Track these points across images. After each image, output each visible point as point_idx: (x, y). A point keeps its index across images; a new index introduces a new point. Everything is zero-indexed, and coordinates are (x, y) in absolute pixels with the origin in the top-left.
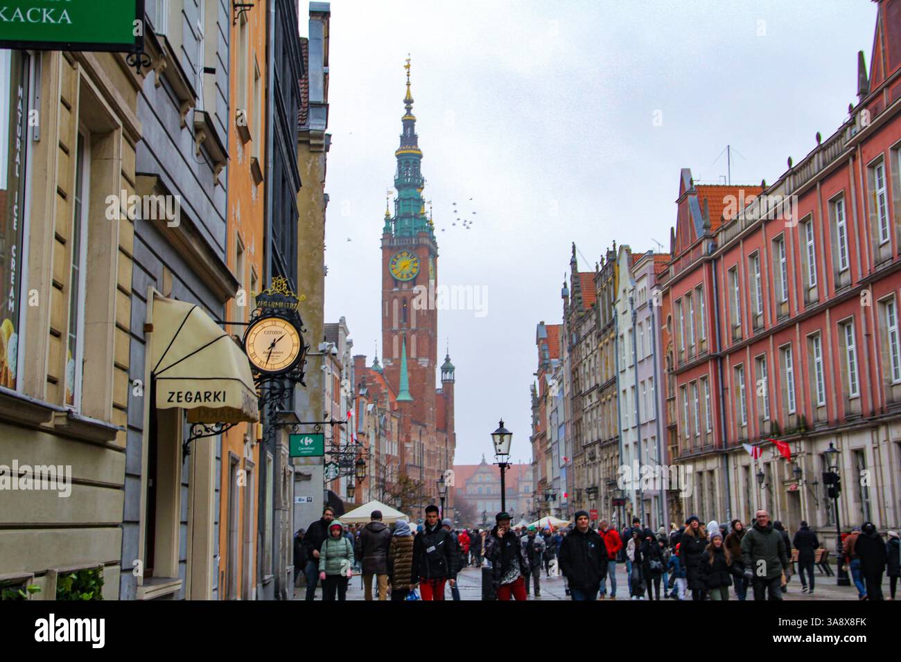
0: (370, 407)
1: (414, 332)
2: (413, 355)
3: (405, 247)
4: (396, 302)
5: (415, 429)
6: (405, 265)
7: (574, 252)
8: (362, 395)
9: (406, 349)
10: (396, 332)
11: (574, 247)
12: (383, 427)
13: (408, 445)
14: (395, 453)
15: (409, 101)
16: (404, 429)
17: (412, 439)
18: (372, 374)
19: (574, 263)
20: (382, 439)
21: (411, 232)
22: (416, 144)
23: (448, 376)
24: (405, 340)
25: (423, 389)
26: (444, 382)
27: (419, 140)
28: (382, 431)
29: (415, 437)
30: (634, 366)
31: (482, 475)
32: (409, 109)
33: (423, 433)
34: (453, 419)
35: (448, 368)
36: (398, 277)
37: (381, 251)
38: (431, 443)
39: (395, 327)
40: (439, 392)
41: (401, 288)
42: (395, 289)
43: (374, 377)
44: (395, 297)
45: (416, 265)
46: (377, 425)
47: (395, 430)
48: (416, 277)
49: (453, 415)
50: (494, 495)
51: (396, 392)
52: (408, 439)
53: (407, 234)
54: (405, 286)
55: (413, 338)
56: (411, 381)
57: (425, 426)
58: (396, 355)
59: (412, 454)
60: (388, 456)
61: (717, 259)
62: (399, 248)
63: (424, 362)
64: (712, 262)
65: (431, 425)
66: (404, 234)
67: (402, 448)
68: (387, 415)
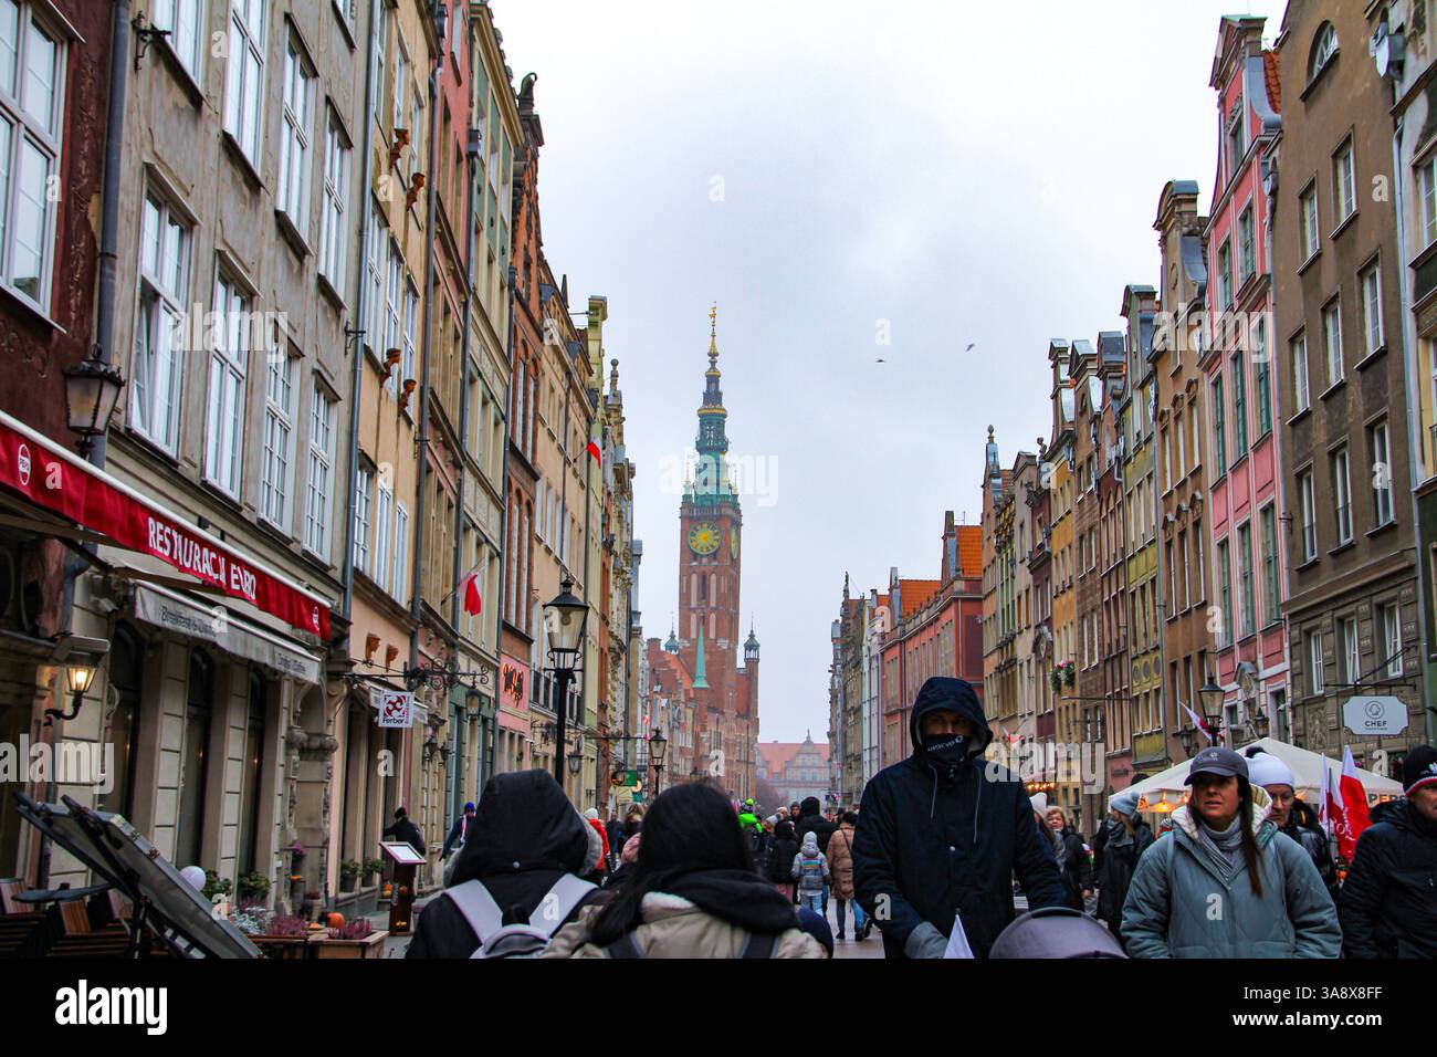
0: (664, 702)
1: (713, 610)
2: (712, 635)
3: (705, 517)
4: (694, 577)
5: (712, 717)
6: (705, 538)
7: (847, 581)
8: (656, 692)
9: (704, 630)
10: (694, 610)
11: (847, 577)
12: (677, 720)
13: (703, 735)
14: (689, 745)
15: (713, 355)
16: (700, 721)
17: (708, 728)
18: (667, 659)
19: (846, 591)
20: (676, 732)
21: (712, 501)
22: (720, 402)
23: (752, 654)
24: (704, 620)
25: (722, 673)
26: (747, 660)
27: (723, 398)
28: (676, 724)
29: (711, 727)
30: (870, 701)
31: (806, 756)
32: (713, 363)
33: (721, 720)
34: (757, 703)
35: (752, 646)
36: (697, 550)
37: (679, 521)
38: (730, 730)
39: (694, 603)
40: (742, 672)
41: (700, 563)
42: (694, 563)
43: (669, 662)
44: (694, 572)
45: (717, 537)
46: (671, 719)
47: (689, 721)
48: (716, 551)
49: (757, 698)
50: (820, 782)
51: (693, 678)
52: (704, 729)
53: (709, 503)
54: (705, 560)
55: (713, 616)
56: (709, 665)
57: (723, 713)
58: (693, 636)
59: (707, 744)
60: (681, 749)
61: (904, 641)
62: (698, 519)
63: (723, 644)
64: (902, 643)
65: (730, 712)
66: (705, 503)
67: (697, 740)
68: (682, 707)
